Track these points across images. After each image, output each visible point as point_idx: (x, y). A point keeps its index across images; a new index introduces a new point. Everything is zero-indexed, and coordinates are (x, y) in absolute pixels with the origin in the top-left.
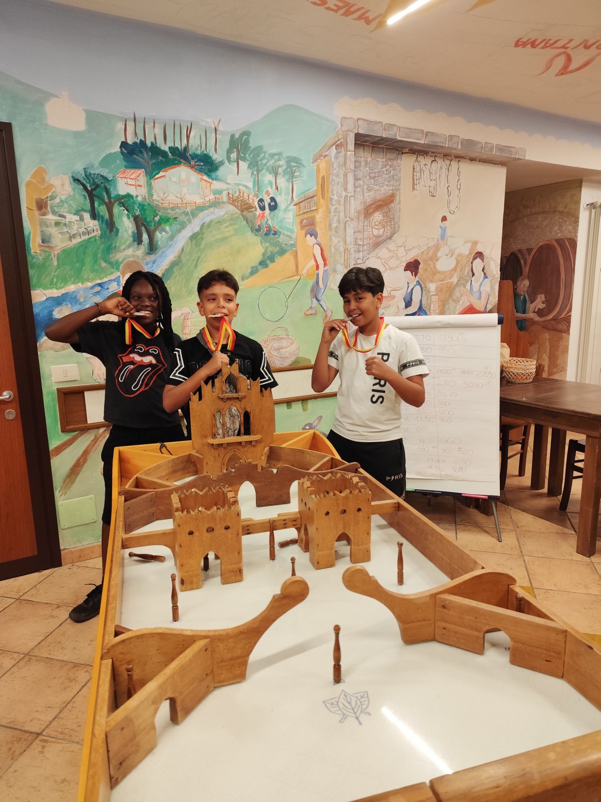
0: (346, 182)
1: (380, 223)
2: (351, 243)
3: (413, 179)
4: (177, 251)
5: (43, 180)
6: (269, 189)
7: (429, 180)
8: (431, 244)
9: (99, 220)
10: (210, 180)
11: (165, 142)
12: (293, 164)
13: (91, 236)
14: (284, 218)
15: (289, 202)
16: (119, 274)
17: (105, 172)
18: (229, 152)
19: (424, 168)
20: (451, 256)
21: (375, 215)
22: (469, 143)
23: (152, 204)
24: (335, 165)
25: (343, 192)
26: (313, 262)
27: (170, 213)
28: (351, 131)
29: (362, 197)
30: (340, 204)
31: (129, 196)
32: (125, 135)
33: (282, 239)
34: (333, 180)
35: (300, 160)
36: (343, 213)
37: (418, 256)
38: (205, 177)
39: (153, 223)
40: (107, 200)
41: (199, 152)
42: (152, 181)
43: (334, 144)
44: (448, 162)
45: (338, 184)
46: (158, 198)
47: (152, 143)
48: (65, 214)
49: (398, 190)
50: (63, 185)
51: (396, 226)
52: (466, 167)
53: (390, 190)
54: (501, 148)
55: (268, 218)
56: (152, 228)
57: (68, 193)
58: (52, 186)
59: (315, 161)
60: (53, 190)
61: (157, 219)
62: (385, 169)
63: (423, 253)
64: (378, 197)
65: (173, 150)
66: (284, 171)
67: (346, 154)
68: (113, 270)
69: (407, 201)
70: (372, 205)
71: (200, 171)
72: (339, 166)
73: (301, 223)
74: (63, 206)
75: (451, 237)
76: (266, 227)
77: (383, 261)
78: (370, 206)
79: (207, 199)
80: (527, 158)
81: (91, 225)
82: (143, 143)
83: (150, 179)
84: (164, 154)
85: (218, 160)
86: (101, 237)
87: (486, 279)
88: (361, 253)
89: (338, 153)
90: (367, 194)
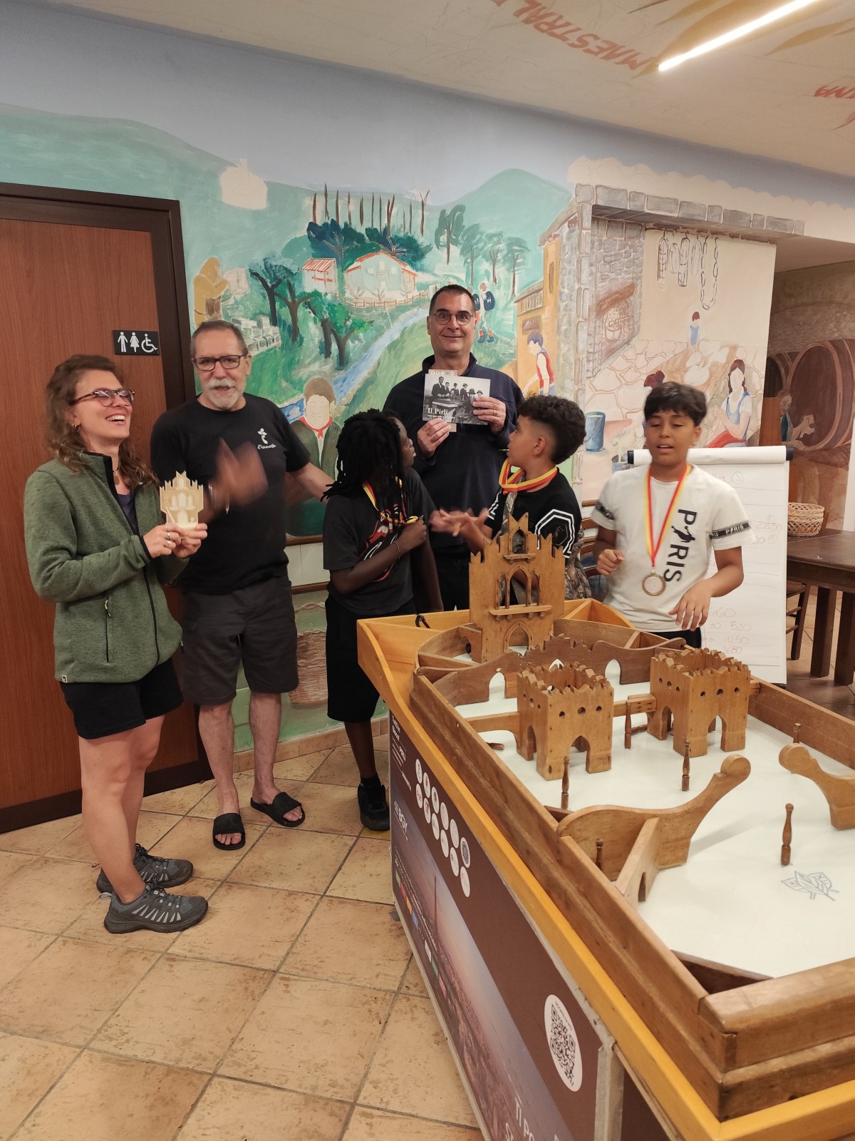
0: (580, 271)
1: (615, 323)
2: (583, 351)
3: (659, 263)
4: (372, 365)
5: (216, 274)
6: (486, 281)
7: (678, 265)
8: (679, 349)
9: (280, 327)
10: (414, 271)
11: (362, 223)
12: (515, 248)
13: (270, 347)
14: (502, 319)
15: (509, 298)
16: (302, 396)
17: (288, 263)
18: (438, 233)
19: (673, 249)
20: (704, 366)
21: (610, 312)
22: (734, 215)
23: (343, 304)
24: (567, 247)
25: (576, 283)
26: (536, 377)
27: (364, 316)
28: (587, 202)
29: (594, 288)
30: (571, 300)
31: (316, 294)
32: (314, 214)
33: (499, 347)
34: (564, 268)
35: (525, 242)
36: (575, 312)
37: (661, 366)
38: (408, 268)
39: (344, 330)
40: (290, 300)
41: (402, 235)
42: (345, 274)
43: (566, 221)
44: (703, 240)
45: (569, 273)
46: (351, 296)
47: (346, 224)
48: (241, 319)
49: (639, 278)
50: (238, 281)
51: (636, 326)
52: (724, 246)
53: (629, 278)
54: (774, 222)
55: (483, 320)
56: (343, 335)
57: (245, 291)
58: (225, 282)
59: (542, 243)
60: (227, 287)
61: (349, 323)
62: (623, 251)
63: (668, 362)
64: (615, 289)
65: (371, 232)
66: (504, 258)
67: (581, 233)
68: (295, 391)
69: (650, 293)
70: (607, 298)
71: (403, 260)
72: (572, 250)
73: (523, 325)
74: (237, 308)
75: (703, 340)
76: (481, 332)
77: (618, 373)
78: (604, 300)
79: (410, 296)
80: (806, 234)
81: (271, 333)
82: (335, 224)
83: (343, 271)
84: (359, 237)
85: (425, 245)
86: (283, 347)
87: (747, 397)
88: (591, 363)
89: (571, 231)
90: (600, 285)
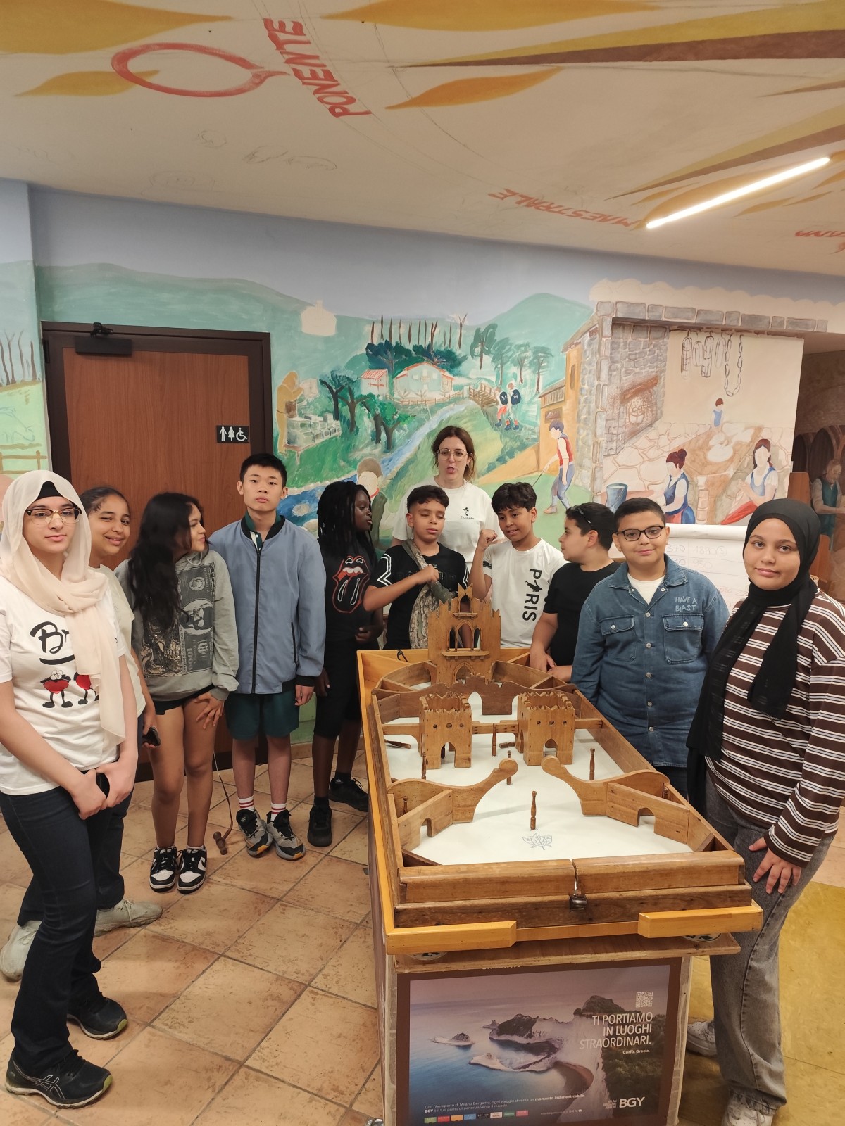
0: (599, 370)
1: (639, 409)
2: (601, 435)
3: (682, 359)
4: (413, 448)
5: (294, 384)
6: (513, 382)
7: (701, 359)
8: (702, 431)
9: (341, 421)
10: (452, 376)
11: (410, 341)
12: (540, 354)
13: (332, 435)
14: (527, 411)
15: (534, 394)
16: (356, 472)
17: (350, 374)
18: (473, 346)
19: (696, 346)
20: (727, 445)
21: (633, 400)
22: (754, 318)
23: (392, 403)
24: (588, 352)
25: (596, 380)
26: (557, 457)
27: (409, 411)
28: (608, 315)
29: (619, 381)
30: (590, 394)
31: (371, 396)
32: (372, 337)
33: (523, 433)
34: (585, 369)
35: (549, 349)
36: (594, 404)
37: (684, 445)
38: (447, 374)
39: (392, 422)
40: (350, 401)
41: (442, 349)
42: (394, 380)
43: (587, 331)
44: (727, 338)
45: (589, 373)
46: (398, 397)
47: (397, 343)
48: (311, 416)
49: (664, 371)
50: (311, 388)
51: (659, 411)
52: (749, 342)
53: (652, 372)
54: (793, 322)
55: (510, 412)
56: (391, 426)
57: (314, 395)
58: (301, 389)
59: (565, 349)
60: (302, 393)
61: (396, 417)
62: (648, 349)
63: (690, 441)
64: (638, 381)
65: (417, 348)
66: (530, 363)
67: (601, 340)
68: (351, 469)
69: (674, 384)
70: (631, 389)
71: (443, 368)
72: (592, 354)
73: (546, 415)
74: (309, 408)
75: (727, 422)
76: (507, 422)
77: (641, 451)
78: (628, 390)
79: (447, 395)
80: (829, 330)
81: (334, 425)
82: (388, 344)
83: (393, 378)
84: (408, 352)
85: (462, 356)
86: (342, 437)
87: (772, 472)
88: (615, 443)
89: (592, 339)
90: (624, 378)
